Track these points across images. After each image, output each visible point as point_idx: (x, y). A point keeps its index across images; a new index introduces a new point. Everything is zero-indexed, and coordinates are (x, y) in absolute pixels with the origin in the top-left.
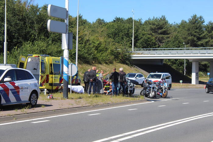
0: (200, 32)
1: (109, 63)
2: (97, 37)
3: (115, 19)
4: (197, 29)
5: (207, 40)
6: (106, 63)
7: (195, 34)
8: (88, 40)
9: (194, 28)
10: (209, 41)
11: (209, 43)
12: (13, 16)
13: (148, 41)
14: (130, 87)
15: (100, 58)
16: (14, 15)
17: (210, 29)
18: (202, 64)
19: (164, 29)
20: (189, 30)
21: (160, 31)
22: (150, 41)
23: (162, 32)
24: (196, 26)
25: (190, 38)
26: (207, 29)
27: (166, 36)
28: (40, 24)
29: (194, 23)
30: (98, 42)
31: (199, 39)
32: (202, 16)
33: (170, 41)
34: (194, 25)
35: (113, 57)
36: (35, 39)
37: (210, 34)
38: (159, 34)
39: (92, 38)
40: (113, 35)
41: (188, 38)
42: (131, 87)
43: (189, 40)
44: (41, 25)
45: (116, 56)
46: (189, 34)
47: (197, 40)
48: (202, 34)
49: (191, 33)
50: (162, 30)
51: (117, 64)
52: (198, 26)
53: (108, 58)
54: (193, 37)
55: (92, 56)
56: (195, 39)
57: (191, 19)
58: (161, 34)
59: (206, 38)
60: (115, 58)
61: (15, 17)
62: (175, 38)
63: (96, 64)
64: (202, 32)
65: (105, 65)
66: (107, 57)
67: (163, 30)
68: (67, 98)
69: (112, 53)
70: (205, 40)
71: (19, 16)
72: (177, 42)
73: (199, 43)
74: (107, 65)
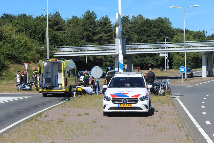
0: (95, 28)
3: (3, 16)
4: (91, 24)
5: (101, 35)
7: (90, 29)
9: (89, 24)
10: (103, 36)
11: (103, 38)
13: (55, 38)
17: (103, 24)
18: (97, 58)
19: (61, 24)
20: (84, 25)
21: (56, 27)
22: (56, 38)
23: (58, 28)
24: (90, 22)
25: (85, 33)
26: (101, 24)
27: (62, 32)
29: (88, 19)
31: (94, 34)
32: (94, 12)
33: (67, 37)
34: (88, 21)
35: (39, 55)
37: (103, 29)
38: (56, 30)
41: (84, 33)
43: (84, 35)
46: (84, 30)
47: (92, 36)
48: (96, 29)
49: (86, 29)
50: (58, 26)
52: (92, 22)
54: (88, 32)
56: (91, 34)
57: (85, 14)
58: (57, 30)
59: (100, 33)
60: (41, 56)
62: (71, 34)
64: (96, 28)
67: (60, 26)
69: (38, 52)
70: (99, 35)
72: (74, 37)
73: (94, 38)
74: (35, 64)
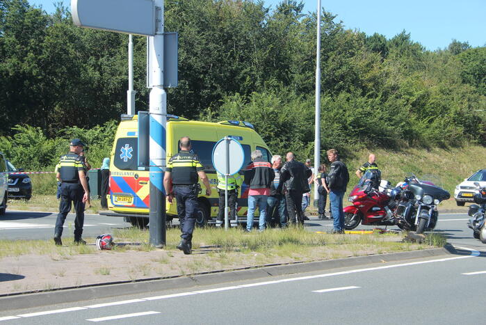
1: (450, 145)
2: (417, 78)
6: (443, 146)
8: (394, 88)
12: (199, 32)
14: (422, 207)
15: (426, 134)
16: (203, 30)
28: (265, 50)
30: (421, 92)
35: (461, 129)
36: (252, 88)
39: (403, 82)
40: (475, 76)
42: (426, 208)
44: (268, 51)
45: (470, 126)
51: (472, 147)
53: (448, 132)
55: (403, 127)
60: (467, 131)
61: (203, 34)
63: (413, 147)
65: (437, 149)
66: (446, 130)
68: (160, 246)
69: (459, 119)
71: (214, 30)
74: (443, 151)
